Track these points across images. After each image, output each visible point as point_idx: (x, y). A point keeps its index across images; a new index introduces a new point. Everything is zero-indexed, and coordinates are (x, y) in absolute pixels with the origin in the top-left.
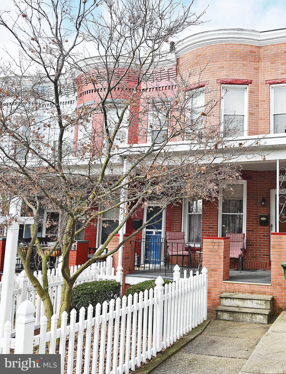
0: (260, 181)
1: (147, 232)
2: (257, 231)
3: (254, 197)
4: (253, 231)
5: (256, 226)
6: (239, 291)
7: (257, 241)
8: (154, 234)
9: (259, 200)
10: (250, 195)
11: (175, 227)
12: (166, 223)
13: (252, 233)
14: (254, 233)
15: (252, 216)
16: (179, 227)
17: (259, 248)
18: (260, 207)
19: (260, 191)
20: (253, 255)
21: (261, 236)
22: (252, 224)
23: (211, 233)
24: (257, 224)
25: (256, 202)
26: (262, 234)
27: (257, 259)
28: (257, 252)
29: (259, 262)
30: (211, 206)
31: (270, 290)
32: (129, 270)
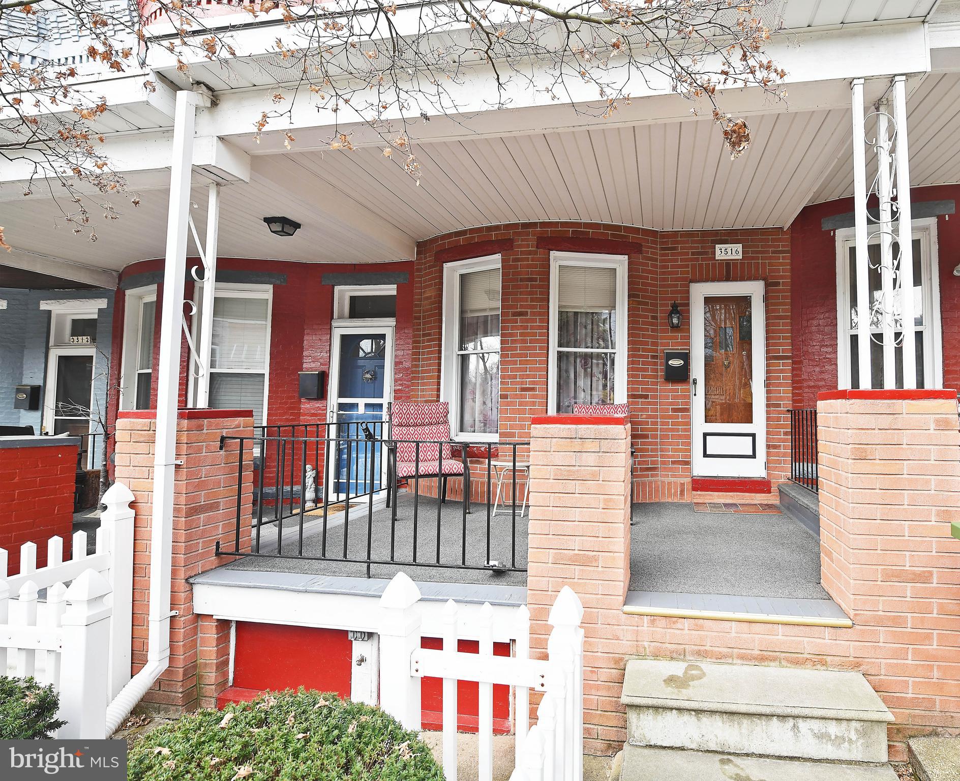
0: (662, 261)
1: (341, 406)
2: (655, 397)
3: (646, 304)
4: (646, 397)
5: (653, 383)
7: (656, 423)
8: (361, 410)
9: (661, 312)
10: (638, 296)
11: (422, 390)
12: (396, 380)
13: (643, 403)
14: (649, 403)
15: (643, 357)
16: (432, 390)
17: (662, 444)
18: (663, 331)
19: (662, 286)
20: (646, 462)
21: (667, 410)
22: (644, 376)
23: (526, 404)
24: (656, 377)
25: (653, 317)
26: (671, 404)
27: (657, 475)
28: (656, 456)
29: (663, 482)
30: (526, 328)
31: (847, 646)
32: (218, 554)
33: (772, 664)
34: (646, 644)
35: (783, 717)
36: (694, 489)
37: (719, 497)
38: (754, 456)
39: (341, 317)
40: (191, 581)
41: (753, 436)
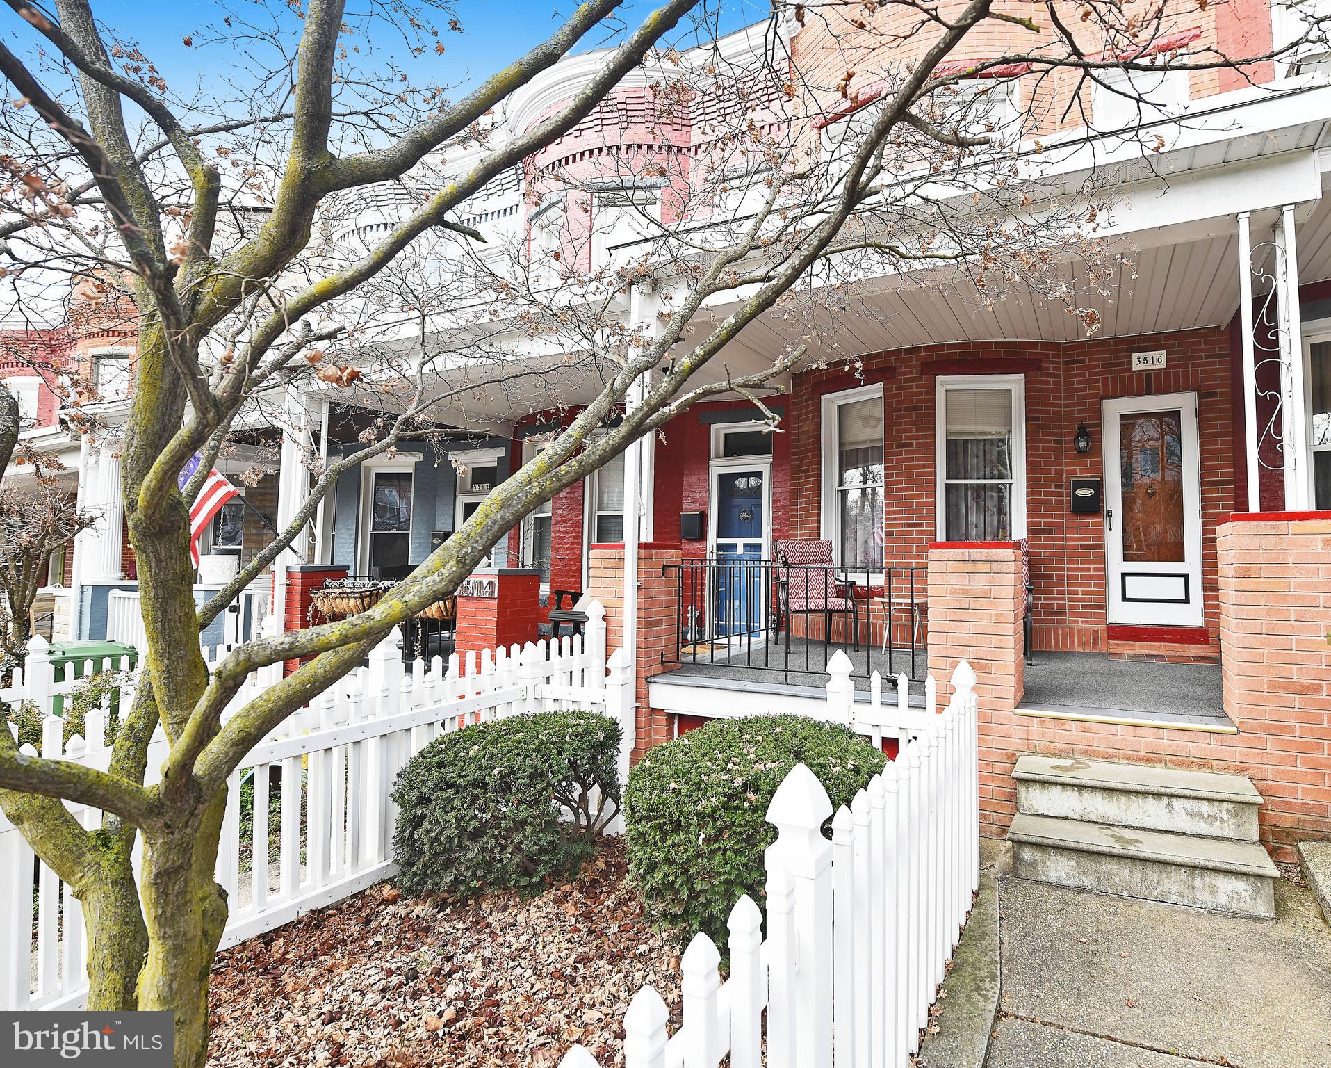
0: (1065, 377)
1: (721, 547)
2: (1061, 532)
3: (1048, 427)
4: (1050, 532)
5: (1057, 517)
6: (1086, 752)
7: (1062, 562)
8: (740, 550)
9: (1066, 435)
10: (1037, 419)
11: (801, 529)
12: (774, 519)
13: (1045, 539)
14: (1054, 539)
15: (1045, 486)
16: (812, 528)
17: (1069, 585)
18: (1068, 457)
19: (1066, 405)
20: (1051, 606)
21: (1076, 547)
22: (1046, 509)
23: (913, 541)
24: (1062, 509)
25: (1056, 442)
26: (1080, 539)
27: (1064, 621)
28: (1064, 599)
29: (1072, 629)
30: (911, 460)
31: (1232, 751)
32: (663, 662)
33: (1157, 765)
34: (1037, 743)
35: (1158, 795)
36: (1110, 638)
37: (1142, 648)
38: (1187, 600)
39: (717, 456)
40: (649, 680)
41: (1186, 576)
